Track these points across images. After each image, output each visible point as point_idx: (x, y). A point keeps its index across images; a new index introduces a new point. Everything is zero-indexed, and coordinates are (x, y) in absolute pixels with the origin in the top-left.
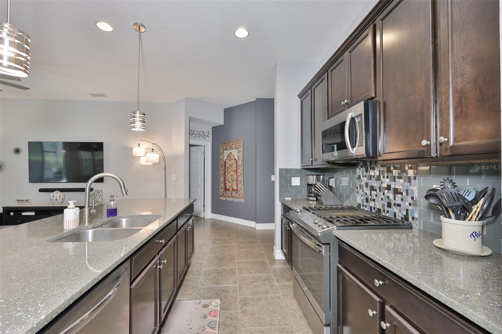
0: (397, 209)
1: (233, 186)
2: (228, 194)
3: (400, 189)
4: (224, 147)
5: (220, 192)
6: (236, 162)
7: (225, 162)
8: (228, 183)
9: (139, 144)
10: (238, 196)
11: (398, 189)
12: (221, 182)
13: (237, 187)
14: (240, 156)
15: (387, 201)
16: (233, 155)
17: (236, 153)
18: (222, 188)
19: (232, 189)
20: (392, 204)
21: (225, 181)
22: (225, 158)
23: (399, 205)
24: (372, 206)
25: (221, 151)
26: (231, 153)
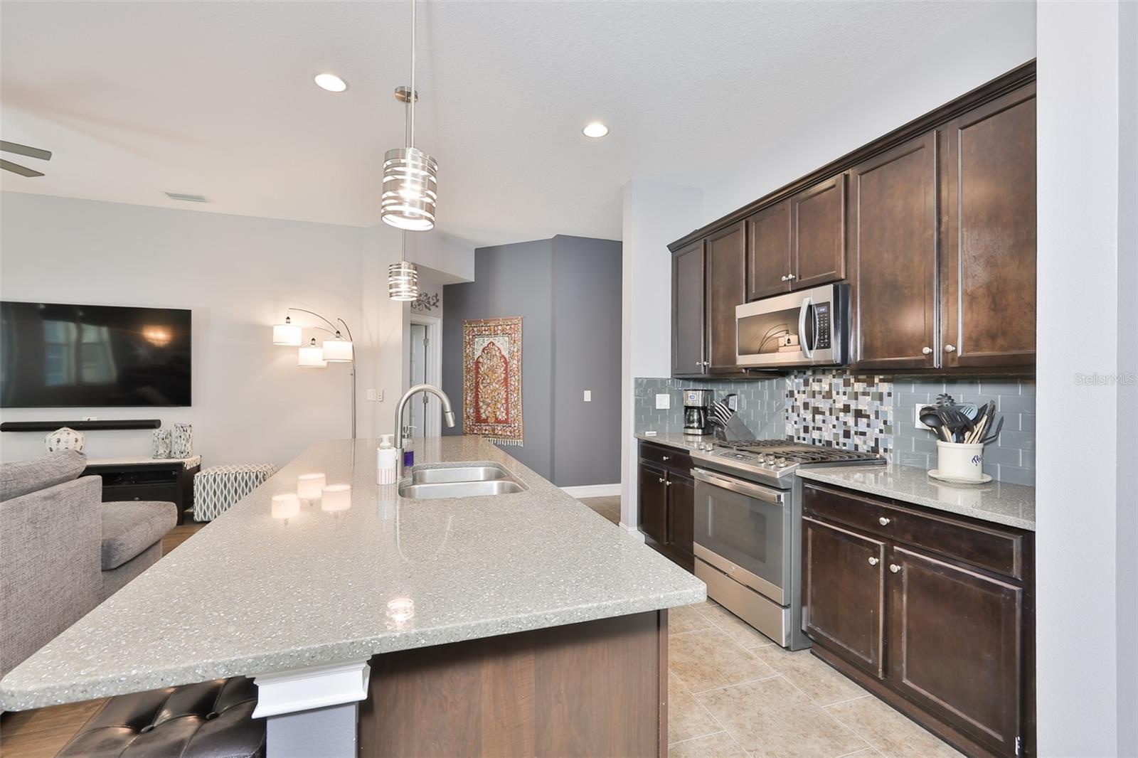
0: (860, 439)
1: (498, 413)
2: (486, 430)
3: (865, 410)
4: (475, 329)
5: (464, 425)
6: (506, 362)
7: (477, 363)
8: (484, 407)
9: (288, 318)
10: (508, 433)
11: (861, 410)
12: (466, 404)
13: (507, 414)
14: (516, 350)
15: (844, 428)
16: (496, 349)
17: (505, 343)
18: (468, 417)
19: (494, 419)
20: (852, 432)
21: (477, 403)
22: (478, 353)
23: (863, 434)
24: (816, 438)
25: (467, 338)
26: (493, 344)
